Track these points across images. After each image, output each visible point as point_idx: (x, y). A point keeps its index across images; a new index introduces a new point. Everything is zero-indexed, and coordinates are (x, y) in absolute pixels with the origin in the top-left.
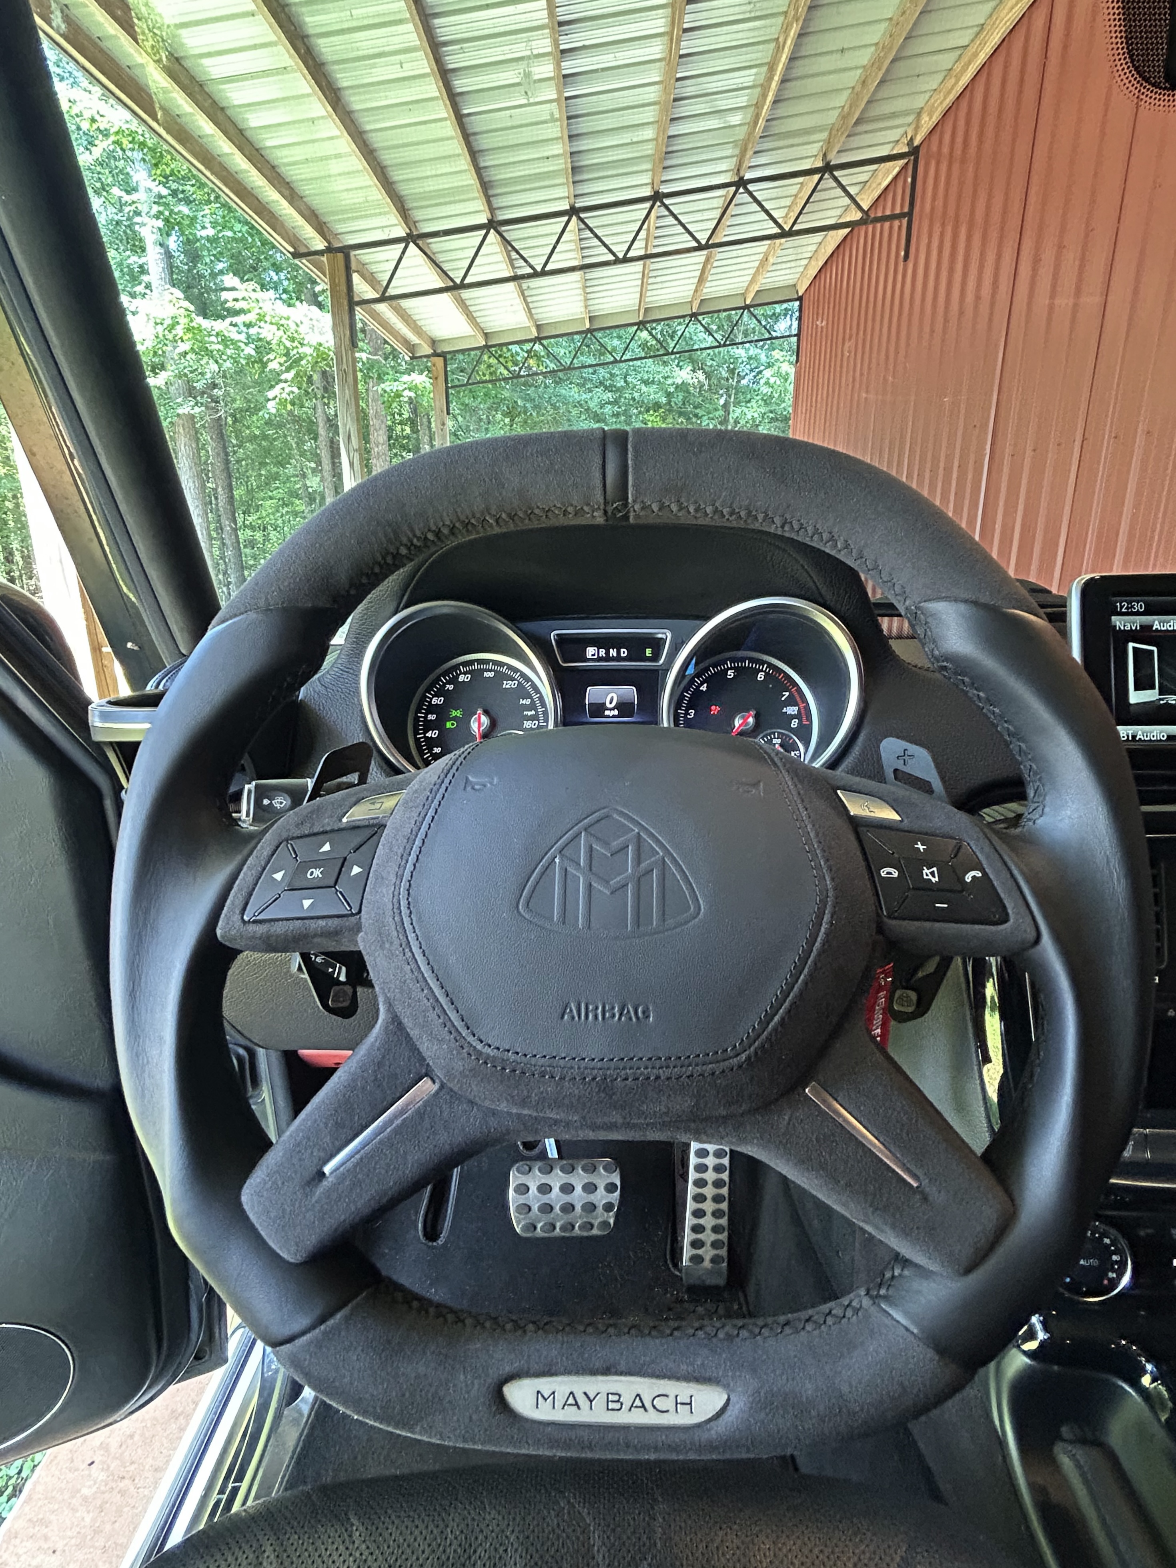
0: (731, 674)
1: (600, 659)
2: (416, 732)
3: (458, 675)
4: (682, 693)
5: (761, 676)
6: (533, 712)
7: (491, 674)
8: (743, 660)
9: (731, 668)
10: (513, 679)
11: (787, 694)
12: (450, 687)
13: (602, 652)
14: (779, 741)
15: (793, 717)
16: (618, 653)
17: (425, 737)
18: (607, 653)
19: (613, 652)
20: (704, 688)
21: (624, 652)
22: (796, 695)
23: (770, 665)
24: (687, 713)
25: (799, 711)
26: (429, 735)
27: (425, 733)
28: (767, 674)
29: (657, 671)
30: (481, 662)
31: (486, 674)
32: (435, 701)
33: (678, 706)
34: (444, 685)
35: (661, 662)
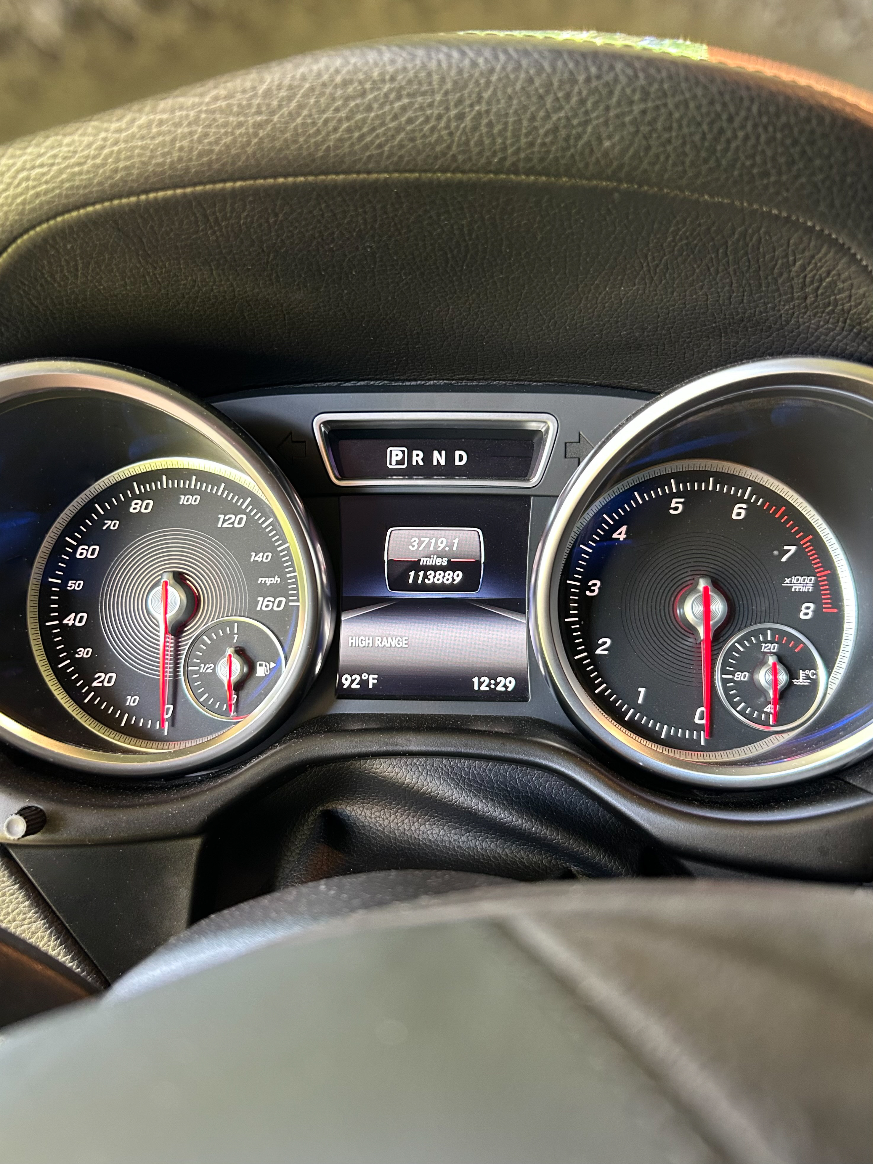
0: (677, 506)
1: (412, 472)
2: (43, 617)
3: (128, 501)
4: (575, 545)
5: (739, 512)
6: (276, 580)
7: (193, 500)
8: (702, 476)
9: (678, 495)
10: (237, 511)
11: (793, 549)
12: (112, 525)
13: (418, 457)
14: (774, 648)
15: (805, 597)
16: (450, 458)
17: (61, 626)
18: (428, 458)
19: (439, 458)
20: (621, 534)
21: (461, 458)
22: (809, 549)
23: (760, 490)
24: (585, 587)
25: (816, 585)
26: (69, 621)
27: (61, 618)
28: (751, 509)
29: (526, 498)
30: (172, 473)
31: (183, 500)
32: (83, 552)
33: (568, 572)
34: (102, 519)
35: (535, 480)
